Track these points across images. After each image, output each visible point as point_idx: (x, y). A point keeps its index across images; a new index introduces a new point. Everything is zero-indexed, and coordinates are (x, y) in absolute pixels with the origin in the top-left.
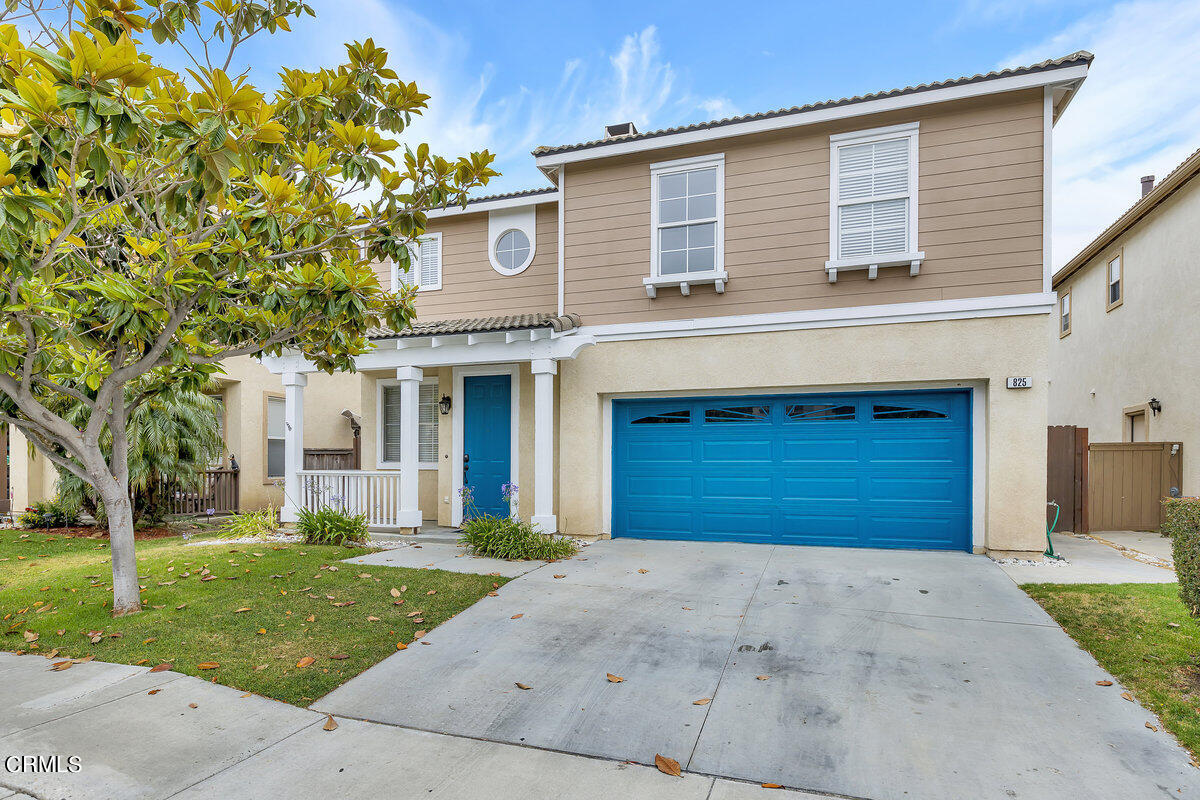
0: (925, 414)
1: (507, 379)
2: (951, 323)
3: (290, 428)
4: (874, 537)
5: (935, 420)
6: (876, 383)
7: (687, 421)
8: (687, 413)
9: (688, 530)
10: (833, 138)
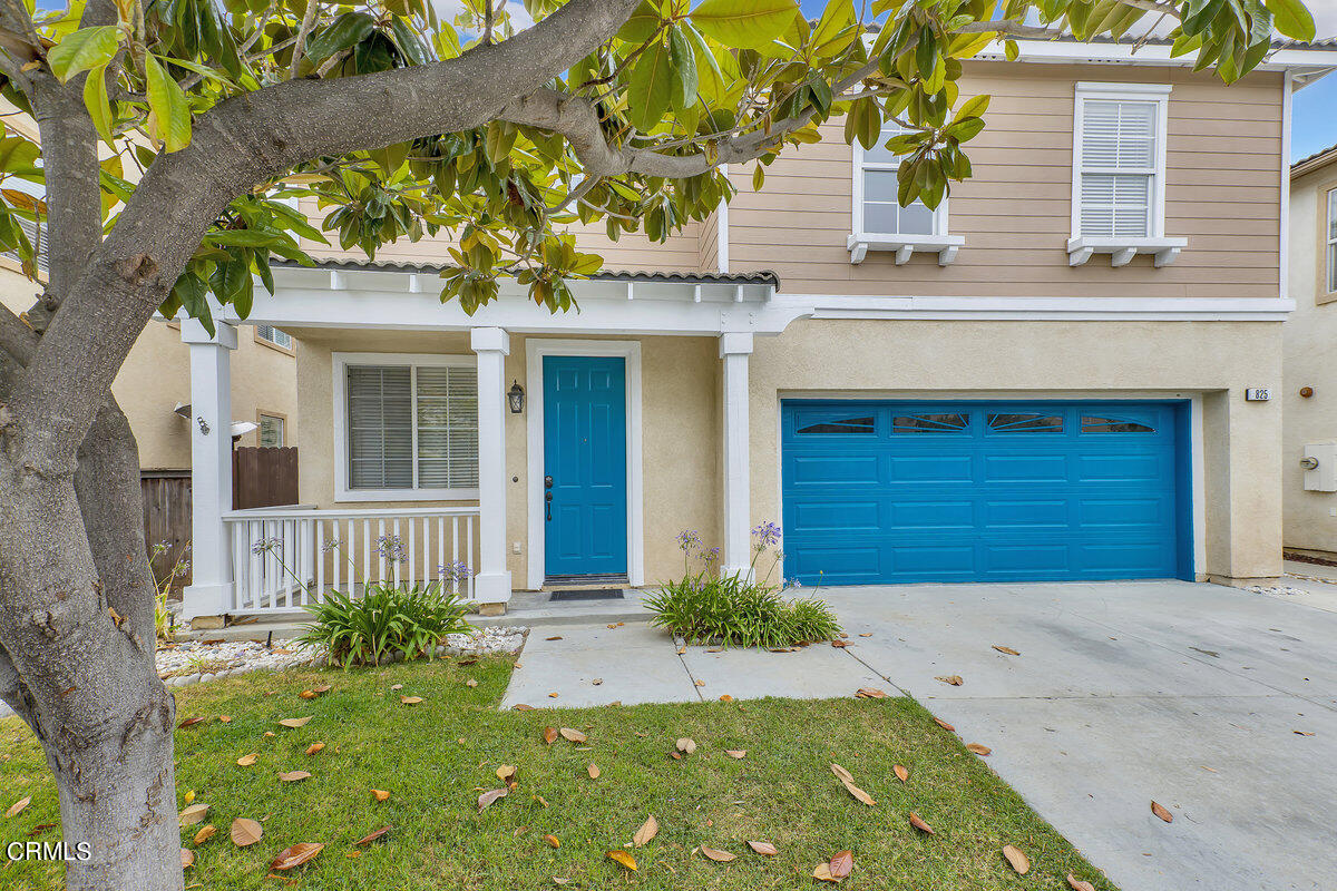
0: (1133, 427)
1: (618, 366)
2: (1195, 324)
3: (205, 430)
4: (1087, 568)
5: (1142, 434)
6: (1121, 390)
7: (871, 431)
8: (871, 421)
9: (875, 571)
10: (1081, 85)
